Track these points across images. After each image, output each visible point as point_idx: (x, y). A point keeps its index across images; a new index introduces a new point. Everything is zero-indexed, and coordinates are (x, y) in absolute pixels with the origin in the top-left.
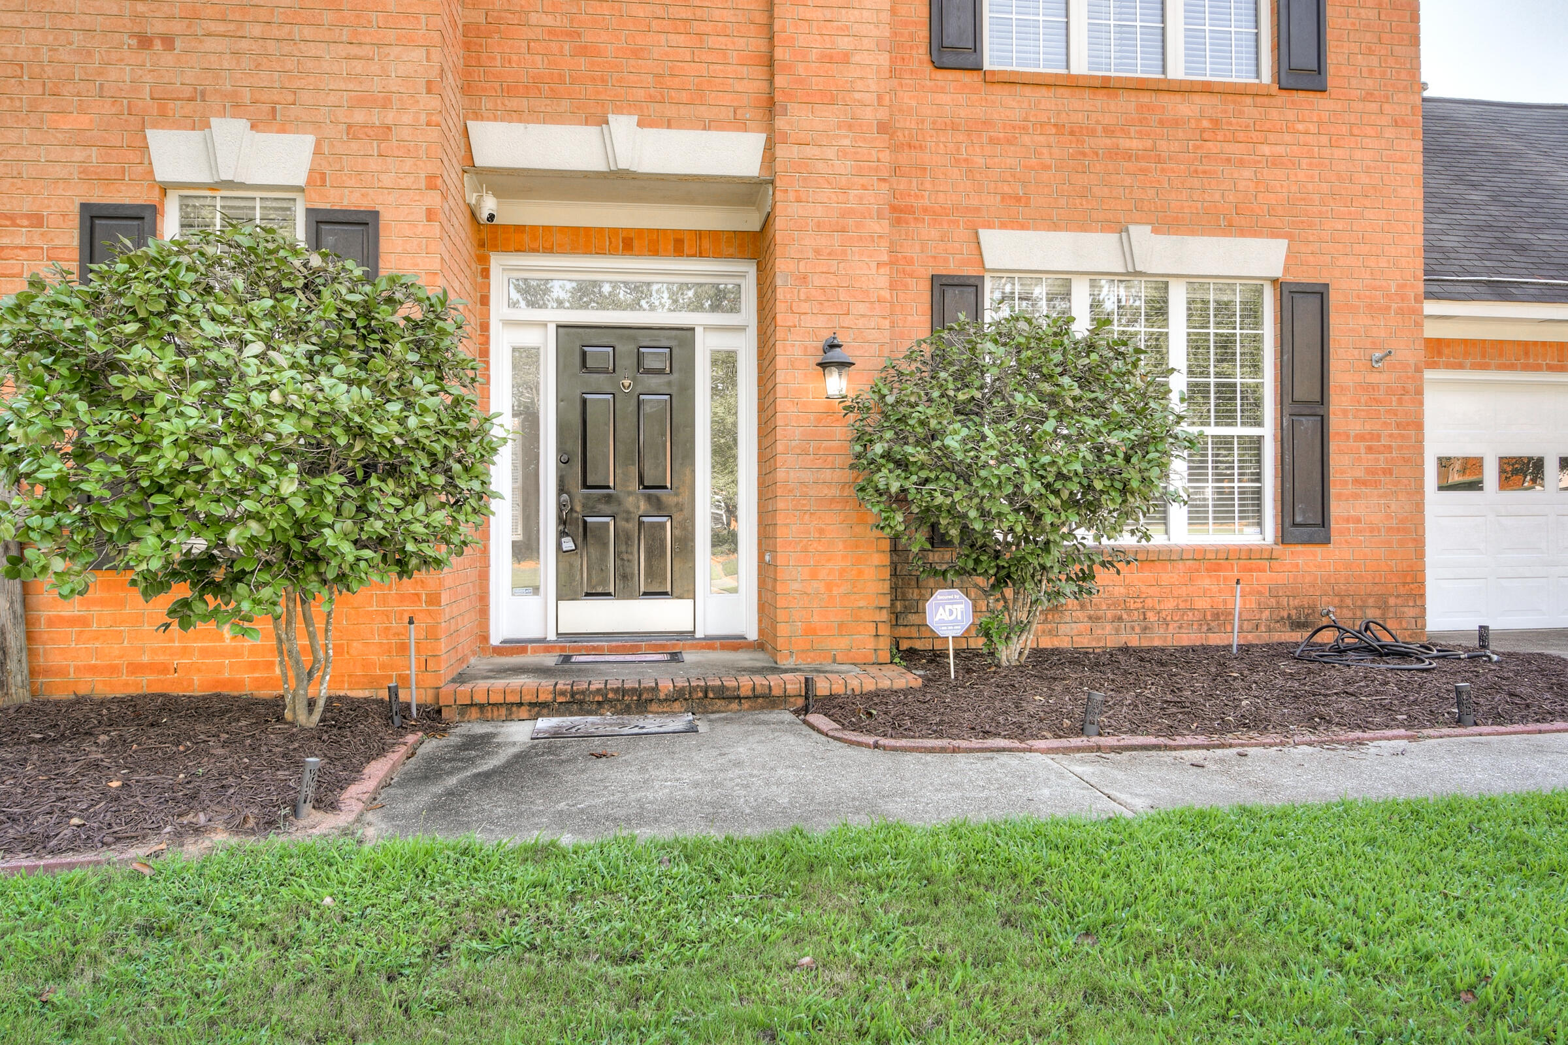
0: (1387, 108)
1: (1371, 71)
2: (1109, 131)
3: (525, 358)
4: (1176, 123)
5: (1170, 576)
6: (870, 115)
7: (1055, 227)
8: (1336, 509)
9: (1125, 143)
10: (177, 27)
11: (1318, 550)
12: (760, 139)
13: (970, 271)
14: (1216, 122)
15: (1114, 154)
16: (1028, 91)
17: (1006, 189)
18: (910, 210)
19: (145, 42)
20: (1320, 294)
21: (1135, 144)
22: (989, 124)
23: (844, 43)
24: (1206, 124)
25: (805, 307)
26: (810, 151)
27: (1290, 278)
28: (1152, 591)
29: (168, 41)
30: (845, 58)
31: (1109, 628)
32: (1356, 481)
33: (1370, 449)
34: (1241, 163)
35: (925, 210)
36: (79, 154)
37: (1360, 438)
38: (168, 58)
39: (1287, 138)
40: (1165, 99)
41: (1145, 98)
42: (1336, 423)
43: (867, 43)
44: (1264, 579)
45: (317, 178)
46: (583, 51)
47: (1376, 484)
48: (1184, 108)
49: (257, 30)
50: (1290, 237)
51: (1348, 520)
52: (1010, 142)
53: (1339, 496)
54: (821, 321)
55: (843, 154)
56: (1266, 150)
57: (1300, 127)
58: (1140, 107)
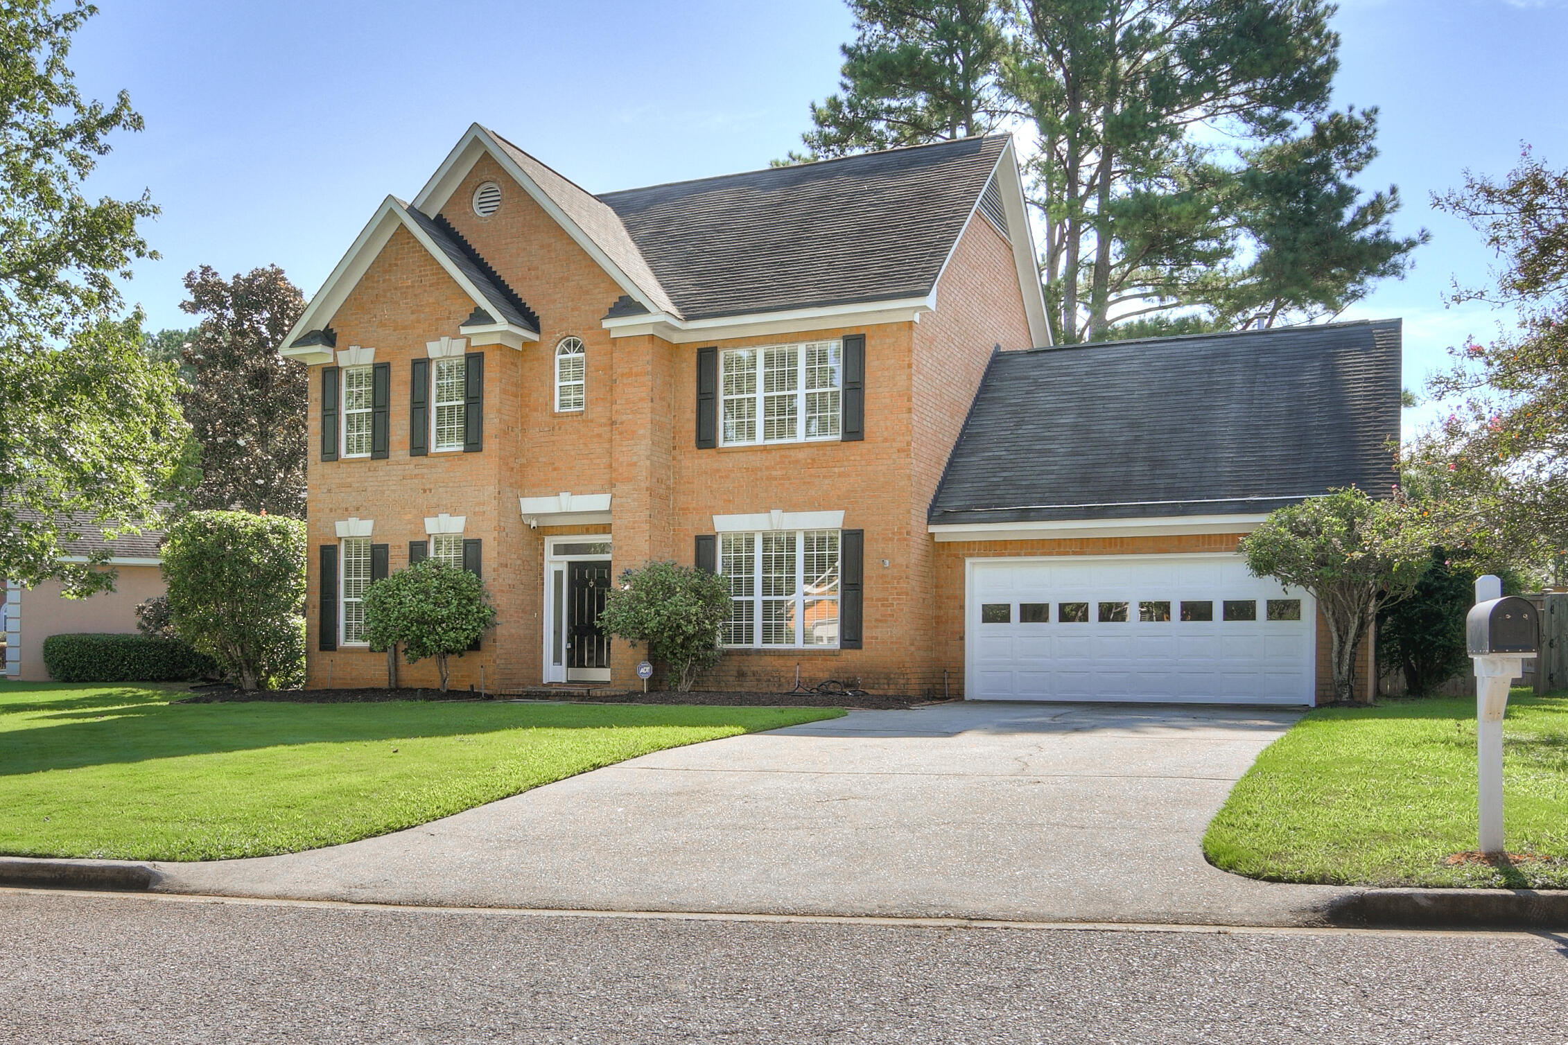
0: (895, 445)
1: (887, 428)
2: (767, 468)
3: (558, 575)
4: (797, 461)
5: (791, 662)
6: (644, 485)
7: (745, 512)
8: (866, 633)
9: (774, 473)
10: (432, 486)
11: (858, 652)
12: (607, 497)
13: (710, 533)
14: (813, 460)
15: (770, 478)
16: (735, 455)
17: (725, 497)
18: (688, 509)
19: (425, 491)
20: (859, 534)
21: (779, 473)
22: (718, 470)
23: (635, 459)
24: (809, 461)
25: (621, 558)
26: (623, 500)
27: (846, 528)
28: (783, 669)
29: (430, 490)
30: (634, 464)
31: (765, 684)
32: (877, 620)
33: (883, 605)
34: (825, 477)
35: (694, 509)
36: (409, 526)
37: (878, 600)
38: (430, 495)
39: (846, 463)
40: (792, 453)
41: (783, 453)
42: (867, 592)
43: (643, 457)
44: (833, 664)
45: (466, 530)
46: (555, 469)
47: (886, 621)
48: (801, 455)
49: (451, 485)
50: (846, 509)
51: (872, 638)
52: (727, 477)
53: (867, 627)
54: (626, 563)
55: (634, 500)
56: (836, 470)
57: (852, 458)
58: (781, 457)
